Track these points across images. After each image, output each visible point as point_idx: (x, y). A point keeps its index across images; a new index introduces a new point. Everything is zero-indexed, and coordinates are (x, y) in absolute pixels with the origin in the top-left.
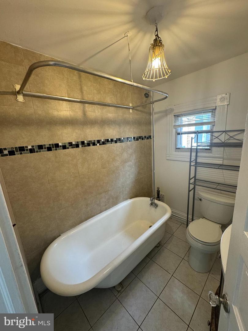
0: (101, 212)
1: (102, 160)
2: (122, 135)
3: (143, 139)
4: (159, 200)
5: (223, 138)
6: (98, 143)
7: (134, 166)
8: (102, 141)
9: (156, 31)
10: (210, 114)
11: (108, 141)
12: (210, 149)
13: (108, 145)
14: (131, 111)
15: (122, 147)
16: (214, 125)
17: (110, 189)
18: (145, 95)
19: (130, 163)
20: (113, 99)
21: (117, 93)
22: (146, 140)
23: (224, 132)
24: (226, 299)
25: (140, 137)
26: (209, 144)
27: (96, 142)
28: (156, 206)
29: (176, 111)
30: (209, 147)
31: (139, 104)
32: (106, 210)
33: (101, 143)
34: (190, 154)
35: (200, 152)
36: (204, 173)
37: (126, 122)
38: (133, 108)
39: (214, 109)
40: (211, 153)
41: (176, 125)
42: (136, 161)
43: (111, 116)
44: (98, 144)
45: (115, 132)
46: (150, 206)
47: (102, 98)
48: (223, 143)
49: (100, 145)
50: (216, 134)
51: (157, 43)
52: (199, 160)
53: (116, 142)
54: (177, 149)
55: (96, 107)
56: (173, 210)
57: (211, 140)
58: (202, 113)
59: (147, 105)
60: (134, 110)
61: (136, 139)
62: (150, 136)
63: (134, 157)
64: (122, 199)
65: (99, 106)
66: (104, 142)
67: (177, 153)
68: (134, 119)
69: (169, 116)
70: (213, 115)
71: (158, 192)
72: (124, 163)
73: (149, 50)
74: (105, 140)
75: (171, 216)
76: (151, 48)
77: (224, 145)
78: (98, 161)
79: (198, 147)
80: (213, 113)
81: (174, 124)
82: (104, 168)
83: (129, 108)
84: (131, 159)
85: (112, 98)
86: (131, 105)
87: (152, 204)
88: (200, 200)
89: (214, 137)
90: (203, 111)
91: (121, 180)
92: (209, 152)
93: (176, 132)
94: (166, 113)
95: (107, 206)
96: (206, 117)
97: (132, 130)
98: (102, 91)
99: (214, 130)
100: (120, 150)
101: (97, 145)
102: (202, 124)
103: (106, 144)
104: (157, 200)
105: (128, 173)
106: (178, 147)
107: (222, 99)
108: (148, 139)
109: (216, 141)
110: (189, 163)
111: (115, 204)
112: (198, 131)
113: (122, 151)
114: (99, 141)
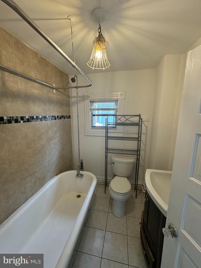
0: (26, 199)
1: (27, 140)
2: (47, 113)
3: (64, 119)
4: (83, 170)
5: (123, 120)
6: (21, 120)
7: (58, 143)
8: (27, 117)
9: (99, 29)
10: (114, 103)
11: (32, 118)
12: (115, 127)
13: (33, 123)
14: (54, 91)
15: (48, 125)
16: (117, 111)
17: (36, 171)
18: (71, 79)
19: (55, 141)
20: (38, 76)
21: (41, 71)
22: (67, 119)
23: (123, 116)
24: (173, 228)
25: (62, 116)
26: (115, 123)
27: (19, 119)
28: (82, 175)
29: (92, 98)
30: (115, 126)
31: (61, 87)
32: (32, 195)
33: (25, 120)
34: (105, 131)
35: (109, 129)
36: (113, 144)
37: (50, 101)
38: (56, 89)
39: (117, 100)
40: (116, 130)
41: (92, 108)
42: (59, 138)
43: (36, 92)
44: (22, 122)
45: (40, 109)
46: (76, 177)
47: (26, 71)
48: (123, 123)
49: (24, 122)
50: (119, 117)
51: (100, 39)
52: (109, 135)
53: (41, 119)
54: (93, 127)
55: (18, 78)
56: (98, 177)
57: (116, 121)
58: (110, 102)
59: (67, 89)
60: (57, 91)
61: (59, 118)
62: (70, 116)
63: (58, 134)
64: (49, 178)
65: (22, 78)
66: (28, 119)
67: (93, 130)
68: (57, 99)
69: (86, 101)
70: (116, 104)
71: (82, 163)
72: (49, 141)
73: (93, 43)
74: (30, 117)
75: (97, 182)
76: (95, 41)
77: (123, 124)
78: (22, 141)
79: (108, 126)
80: (116, 103)
81: (90, 108)
82: (29, 149)
83: (53, 88)
84: (56, 137)
85: (37, 73)
86: (54, 85)
87: (77, 175)
88: (113, 163)
89: (117, 119)
90: (110, 100)
91: (47, 158)
92: (115, 129)
93: (92, 114)
94: (84, 98)
95: (33, 191)
96: (112, 105)
97: (55, 109)
98: (26, 63)
99: (117, 114)
100: (46, 128)
101: (20, 122)
102: (110, 109)
103: (31, 121)
104: (81, 170)
105: (54, 150)
106: (94, 125)
107: (121, 95)
108: (68, 118)
109: (119, 121)
110: (105, 137)
111: (42, 185)
112: (108, 114)
113: (48, 129)
114: (22, 118)
